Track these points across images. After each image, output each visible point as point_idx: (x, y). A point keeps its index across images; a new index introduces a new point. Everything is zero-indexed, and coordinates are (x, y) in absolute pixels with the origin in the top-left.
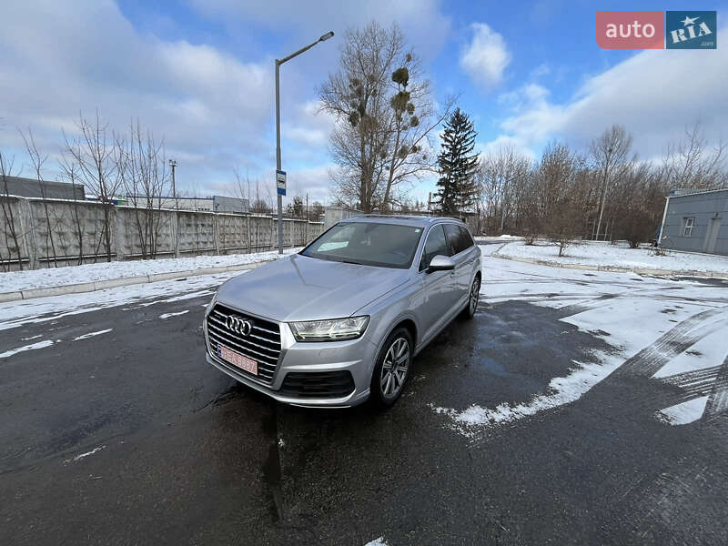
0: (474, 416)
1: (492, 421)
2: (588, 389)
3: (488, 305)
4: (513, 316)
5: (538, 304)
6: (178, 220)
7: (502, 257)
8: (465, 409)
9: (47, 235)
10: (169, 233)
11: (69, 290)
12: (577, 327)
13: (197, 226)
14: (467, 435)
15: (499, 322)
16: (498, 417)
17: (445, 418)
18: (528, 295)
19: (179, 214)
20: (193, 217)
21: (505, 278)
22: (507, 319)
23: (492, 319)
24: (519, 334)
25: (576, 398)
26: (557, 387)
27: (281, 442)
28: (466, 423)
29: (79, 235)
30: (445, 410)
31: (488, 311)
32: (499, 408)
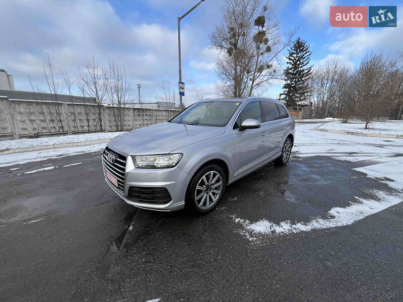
0: (262, 227)
1: (274, 232)
2: (361, 217)
3: (301, 158)
4: (317, 165)
5: (338, 158)
6: (134, 113)
7: (321, 130)
8: (256, 221)
9: (74, 120)
10: (129, 119)
11: (75, 145)
12: (366, 174)
13: (143, 115)
14: (251, 239)
15: (304, 168)
16: (278, 230)
17: (240, 226)
18: (333, 153)
19: (134, 109)
20: (141, 111)
21: (318, 142)
22: (311, 167)
23: (299, 166)
24: (317, 177)
25: (348, 223)
26: (335, 214)
27: (131, 228)
28: (253, 231)
29: (88, 120)
30: (242, 221)
31: (299, 162)
32: (282, 224)
